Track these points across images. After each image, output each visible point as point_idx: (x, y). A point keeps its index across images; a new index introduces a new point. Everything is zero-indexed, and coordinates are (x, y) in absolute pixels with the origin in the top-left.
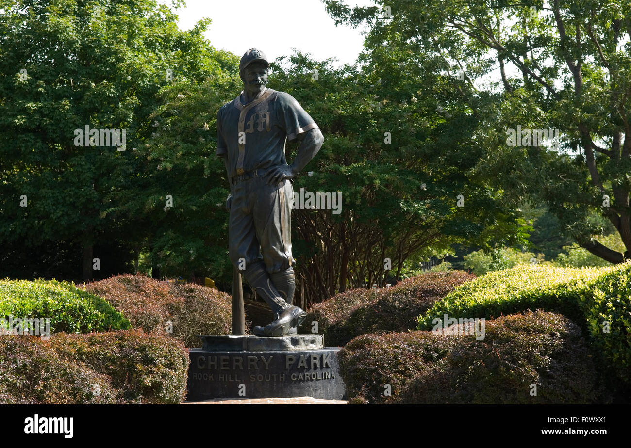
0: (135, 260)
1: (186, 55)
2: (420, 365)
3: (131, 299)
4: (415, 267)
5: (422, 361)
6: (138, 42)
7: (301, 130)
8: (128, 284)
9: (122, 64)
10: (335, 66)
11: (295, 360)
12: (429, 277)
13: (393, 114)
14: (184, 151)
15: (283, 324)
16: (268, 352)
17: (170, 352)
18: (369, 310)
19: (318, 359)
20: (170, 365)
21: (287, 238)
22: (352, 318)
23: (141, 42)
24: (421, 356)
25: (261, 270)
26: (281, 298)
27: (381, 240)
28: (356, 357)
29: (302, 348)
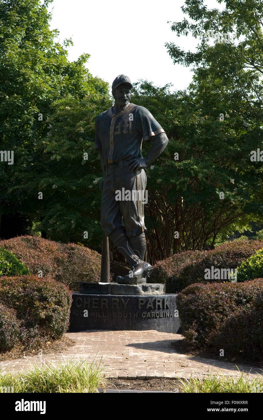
0: (30, 227)
1: (72, 79)
2: (234, 307)
3: (30, 254)
4: (224, 238)
5: (235, 304)
6: (39, 67)
7: (153, 134)
8: (28, 243)
9: (28, 83)
10: (172, 91)
11: (145, 302)
12: (238, 244)
13: (211, 126)
14: (68, 146)
15: (137, 275)
16: (126, 296)
17: (59, 293)
18: (196, 266)
19: (161, 302)
20: (59, 303)
21: (141, 212)
22: (184, 273)
23: (41, 68)
24: (234, 301)
25: (122, 235)
26: (136, 256)
27: (202, 217)
28: (189, 300)
29: (150, 293)
